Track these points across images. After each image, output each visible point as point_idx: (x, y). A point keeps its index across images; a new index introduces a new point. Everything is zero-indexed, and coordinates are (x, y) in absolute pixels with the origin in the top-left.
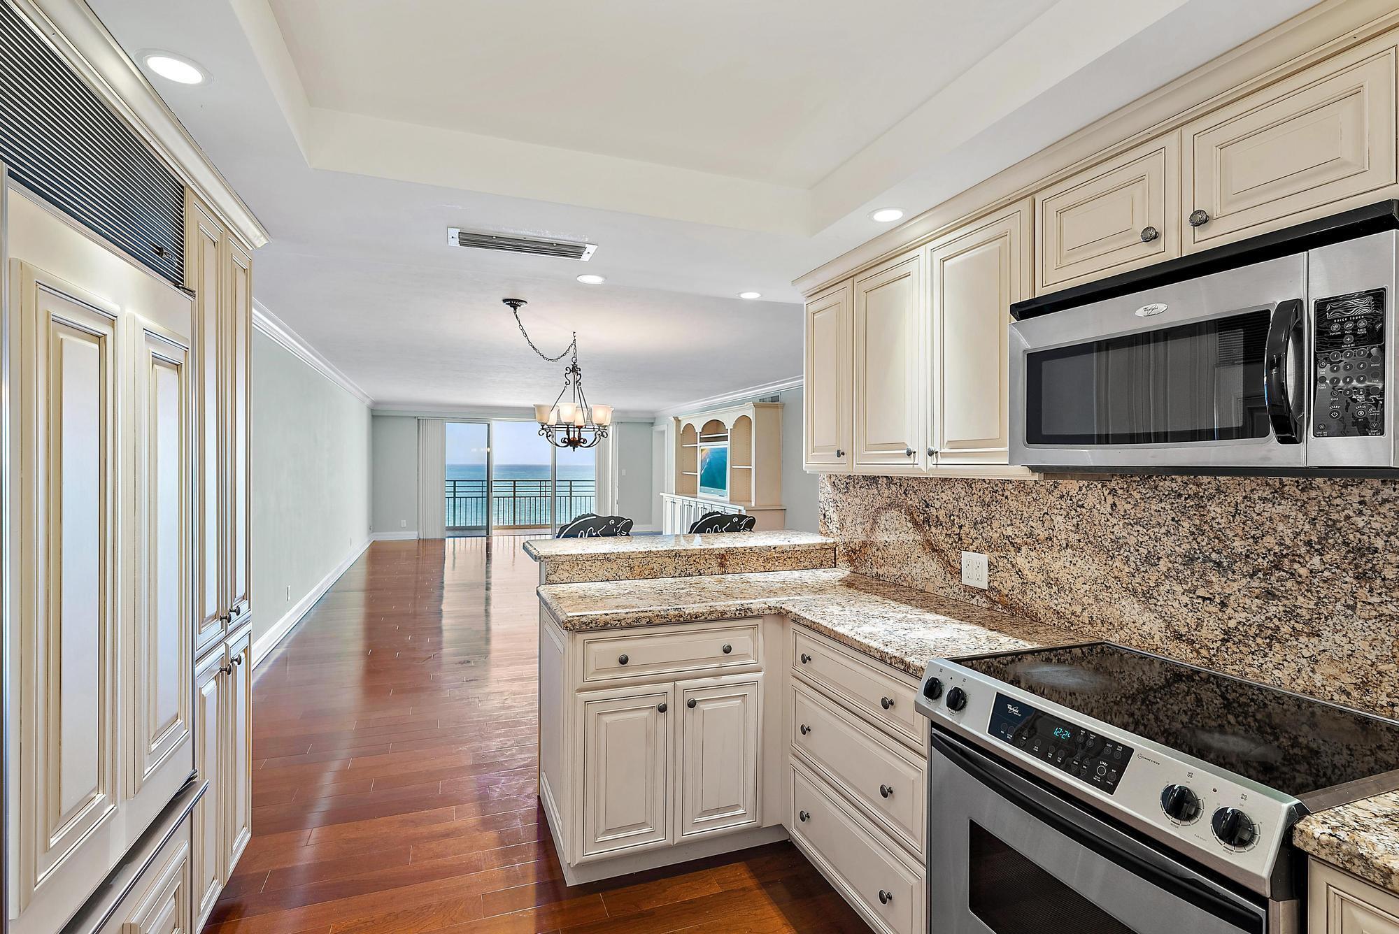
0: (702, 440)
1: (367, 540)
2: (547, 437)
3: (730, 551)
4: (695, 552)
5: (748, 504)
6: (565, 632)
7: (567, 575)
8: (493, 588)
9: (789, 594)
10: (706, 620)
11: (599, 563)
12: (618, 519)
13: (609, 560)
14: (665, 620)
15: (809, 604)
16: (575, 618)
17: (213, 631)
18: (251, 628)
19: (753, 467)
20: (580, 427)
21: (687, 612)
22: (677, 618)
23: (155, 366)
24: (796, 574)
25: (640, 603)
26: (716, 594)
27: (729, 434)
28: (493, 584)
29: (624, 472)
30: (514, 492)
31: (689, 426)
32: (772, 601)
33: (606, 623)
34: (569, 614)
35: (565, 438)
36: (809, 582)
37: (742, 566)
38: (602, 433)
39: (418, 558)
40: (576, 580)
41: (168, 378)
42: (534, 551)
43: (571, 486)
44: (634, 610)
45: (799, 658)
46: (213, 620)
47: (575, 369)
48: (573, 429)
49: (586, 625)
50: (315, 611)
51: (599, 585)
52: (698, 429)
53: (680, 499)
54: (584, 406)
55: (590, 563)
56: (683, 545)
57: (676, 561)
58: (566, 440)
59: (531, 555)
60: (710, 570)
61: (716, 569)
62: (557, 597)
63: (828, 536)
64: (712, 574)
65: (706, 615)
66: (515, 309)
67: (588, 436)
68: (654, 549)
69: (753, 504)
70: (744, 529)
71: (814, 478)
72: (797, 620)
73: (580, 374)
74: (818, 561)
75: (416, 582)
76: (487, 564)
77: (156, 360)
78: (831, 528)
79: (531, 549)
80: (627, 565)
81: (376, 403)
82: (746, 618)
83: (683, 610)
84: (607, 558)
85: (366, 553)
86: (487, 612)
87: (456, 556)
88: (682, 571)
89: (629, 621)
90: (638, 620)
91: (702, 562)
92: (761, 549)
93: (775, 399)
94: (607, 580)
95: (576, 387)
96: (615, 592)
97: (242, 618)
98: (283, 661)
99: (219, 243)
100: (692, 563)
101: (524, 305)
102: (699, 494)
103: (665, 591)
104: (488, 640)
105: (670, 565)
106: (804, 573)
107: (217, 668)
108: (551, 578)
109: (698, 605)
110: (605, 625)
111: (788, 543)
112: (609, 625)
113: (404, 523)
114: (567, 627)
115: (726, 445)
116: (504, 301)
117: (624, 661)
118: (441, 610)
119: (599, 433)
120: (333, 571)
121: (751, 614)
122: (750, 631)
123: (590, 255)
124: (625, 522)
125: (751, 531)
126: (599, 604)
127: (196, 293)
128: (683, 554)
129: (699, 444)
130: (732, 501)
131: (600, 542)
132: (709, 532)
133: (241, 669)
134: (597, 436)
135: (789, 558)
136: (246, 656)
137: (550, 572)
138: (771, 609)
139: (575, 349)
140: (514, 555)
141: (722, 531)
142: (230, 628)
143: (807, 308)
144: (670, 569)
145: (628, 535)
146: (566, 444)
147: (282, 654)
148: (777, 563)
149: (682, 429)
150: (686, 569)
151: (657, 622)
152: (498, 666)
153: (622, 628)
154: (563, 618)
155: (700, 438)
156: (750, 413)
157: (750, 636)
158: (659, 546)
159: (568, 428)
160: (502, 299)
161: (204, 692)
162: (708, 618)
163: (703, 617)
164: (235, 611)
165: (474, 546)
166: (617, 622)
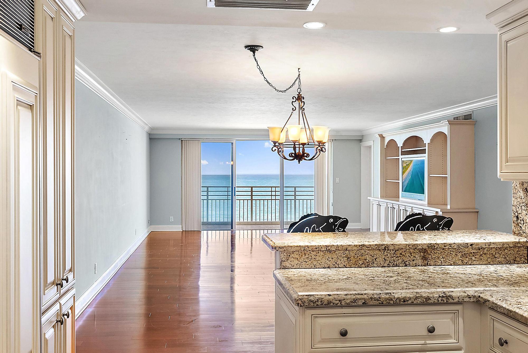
0: (404, 153)
1: (146, 231)
2: (278, 152)
3: (432, 247)
4: (401, 247)
5: (443, 207)
6: (297, 308)
7: (297, 262)
8: (237, 271)
9: (485, 286)
10: (412, 304)
11: (322, 253)
12: (336, 218)
13: (330, 251)
14: (377, 302)
15: (505, 294)
16: (305, 297)
17: (52, 293)
18: (75, 293)
19: (448, 176)
20: (303, 144)
21: (396, 296)
22: (388, 301)
23: (18, 106)
24: (492, 268)
25: (356, 287)
26: (420, 282)
27: (427, 148)
28: (236, 267)
29: (337, 180)
30: (252, 195)
31: (392, 142)
32: (471, 291)
33: (329, 302)
34: (300, 294)
35: (292, 153)
36: (504, 275)
37: (442, 260)
38: (322, 148)
39: (182, 245)
40: (304, 266)
41: (26, 115)
42: (271, 242)
43: (295, 191)
44: (351, 293)
45: (497, 342)
46: (52, 286)
47: (299, 98)
48: (298, 146)
49: (313, 303)
50: (113, 282)
51: (322, 271)
52: (400, 144)
53: (385, 203)
54: (307, 127)
55: (314, 253)
56: (388, 241)
57: (386, 253)
58: (293, 155)
59: (268, 245)
60: (415, 262)
61: (420, 261)
62: (290, 280)
63: (521, 235)
64: (416, 266)
65: (413, 300)
66: (254, 53)
67: (310, 151)
68: (367, 243)
69: (449, 207)
70: (443, 228)
71: (506, 184)
72: (495, 308)
73: (304, 102)
74: (511, 258)
75: (181, 264)
76: (232, 251)
77: (19, 103)
78: (523, 228)
79: (268, 240)
80: (345, 256)
81: (152, 129)
82: (447, 304)
83: (393, 294)
84: (328, 250)
85: (146, 241)
86: (232, 289)
87: (209, 245)
88: (390, 262)
89: (348, 301)
90: (355, 301)
91: (407, 255)
92: (459, 245)
93: (468, 117)
94: (329, 267)
95: (301, 112)
96: (336, 278)
97: (70, 284)
98: (93, 317)
99: (55, 18)
100: (399, 255)
101: (260, 50)
102: (401, 199)
103: (376, 278)
104: (232, 311)
105: (380, 257)
106: (499, 267)
107: (54, 320)
108: (284, 264)
109: (404, 291)
110: (328, 304)
111: (484, 241)
112: (332, 304)
113: (172, 219)
114: (298, 304)
115: (424, 157)
116: (246, 47)
117: (344, 334)
118: (199, 286)
119: (319, 148)
120: (124, 254)
121: (452, 301)
122: (452, 315)
123: (314, 6)
124: (341, 220)
125: (449, 230)
126: (323, 287)
127: (42, 55)
128: (391, 248)
129: (401, 157)
130: (430, 204)
131: (322, 237)
132: (412, 230)
133: (69, 321)
134: (318, 151)
135: (485, 254)
136: (72, 313)
137: (283, 259)
138: (470, 298)
139: (300, 82)
140: (252, 245)
141: (423, 230)
142: (63, 291)
143: (500, 37)
144: (380, 260)
145: (344, 231)
146: (292, 158)
147: (92, 312)
148: (473, 258)
149: (386, 144)
150: (394, 260)
151: (371, 303)
152: (242, 331)
153: (342, 307)
154: (295, 296)
155: (402, 151)
156: (445, 129)
157: (452, 319)
158: (371, 240)
159: (295, 145)
160: (244, 46)
161: (47, 336)
162: (415, 302)
163: (410, 302)
164: (65, 280)
165: (222, 237)
166: (338, 302)
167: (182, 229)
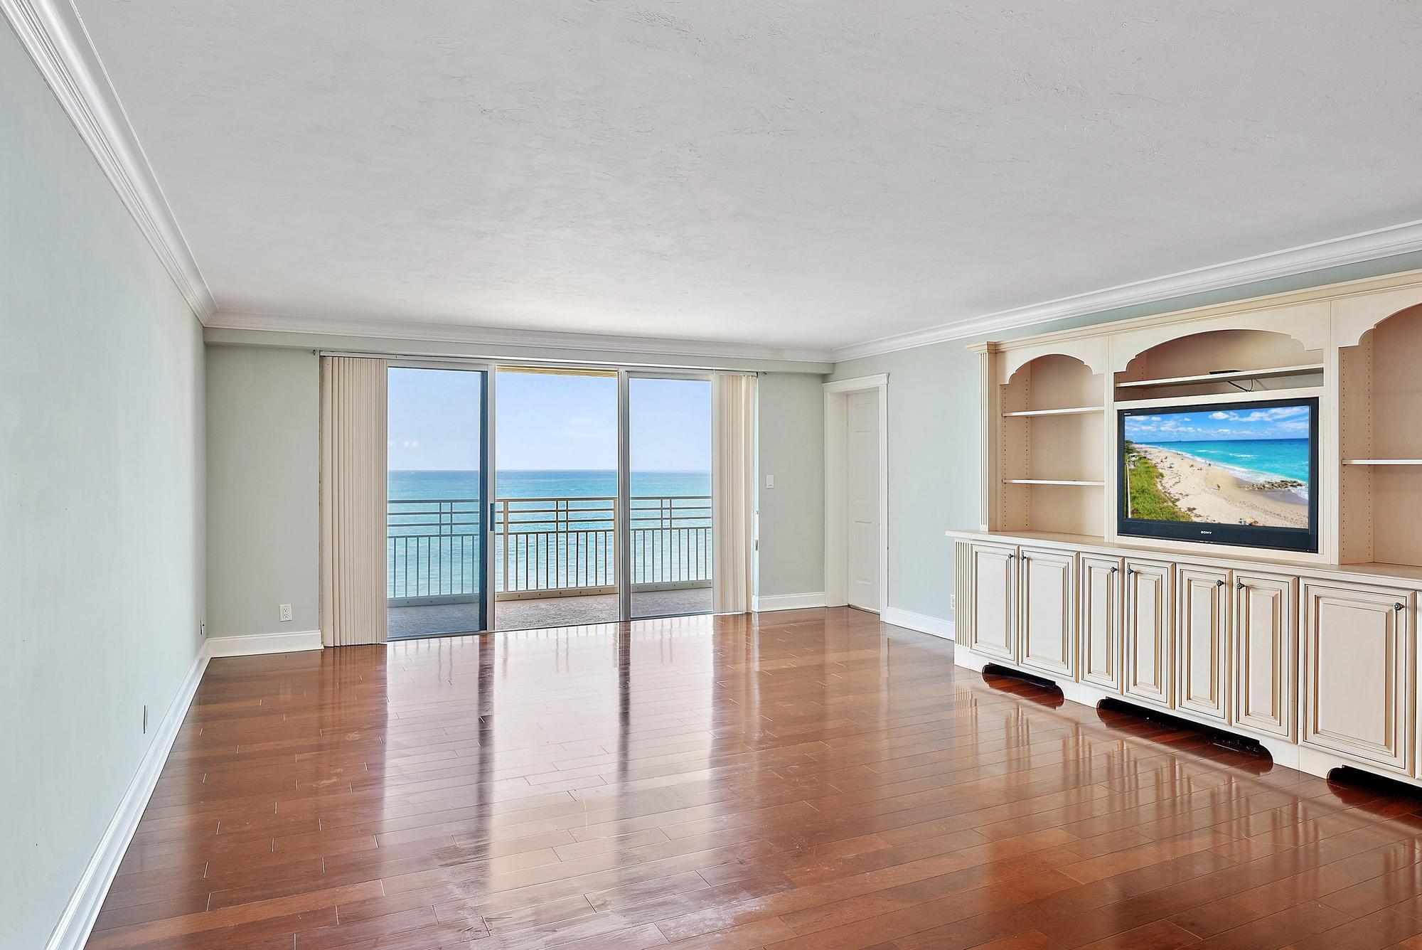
27: (1329, 365)
31: (1056, 360)
113: (287, 611)
149: (1010, 372)
155: (1115, 388)
167: (322, 643)
